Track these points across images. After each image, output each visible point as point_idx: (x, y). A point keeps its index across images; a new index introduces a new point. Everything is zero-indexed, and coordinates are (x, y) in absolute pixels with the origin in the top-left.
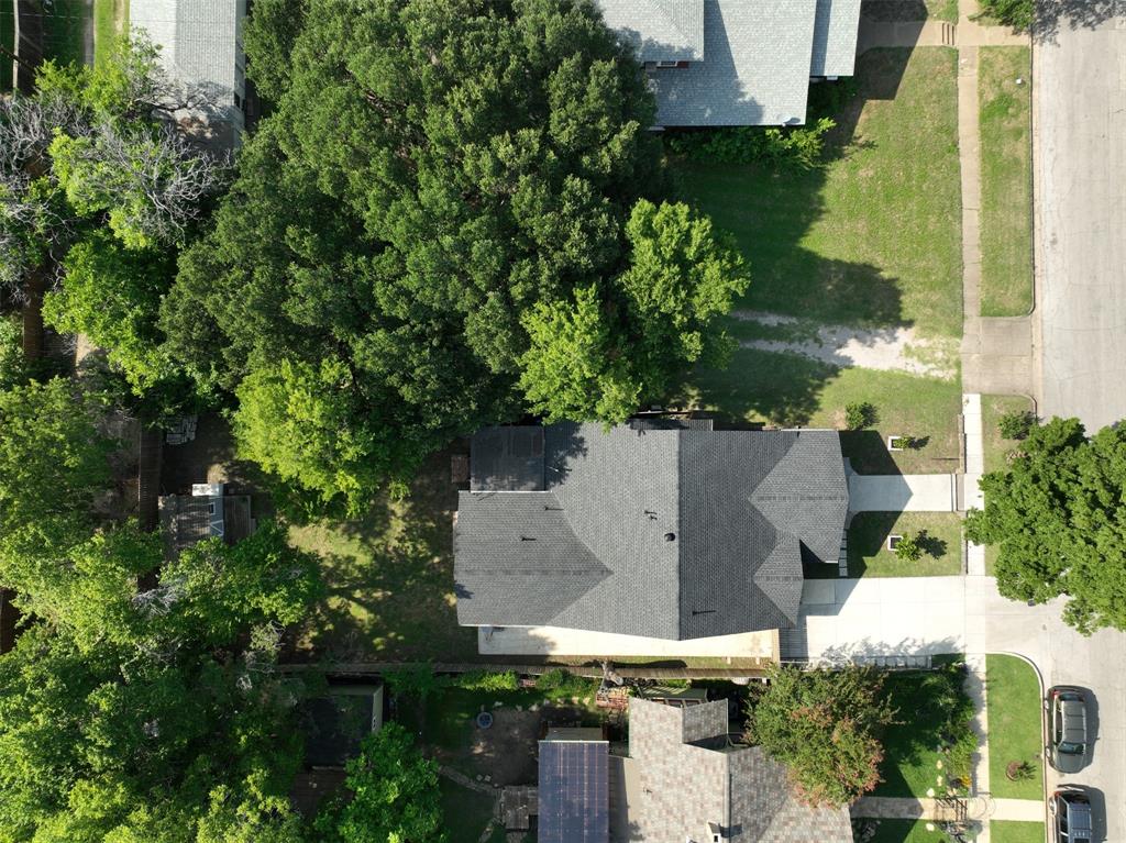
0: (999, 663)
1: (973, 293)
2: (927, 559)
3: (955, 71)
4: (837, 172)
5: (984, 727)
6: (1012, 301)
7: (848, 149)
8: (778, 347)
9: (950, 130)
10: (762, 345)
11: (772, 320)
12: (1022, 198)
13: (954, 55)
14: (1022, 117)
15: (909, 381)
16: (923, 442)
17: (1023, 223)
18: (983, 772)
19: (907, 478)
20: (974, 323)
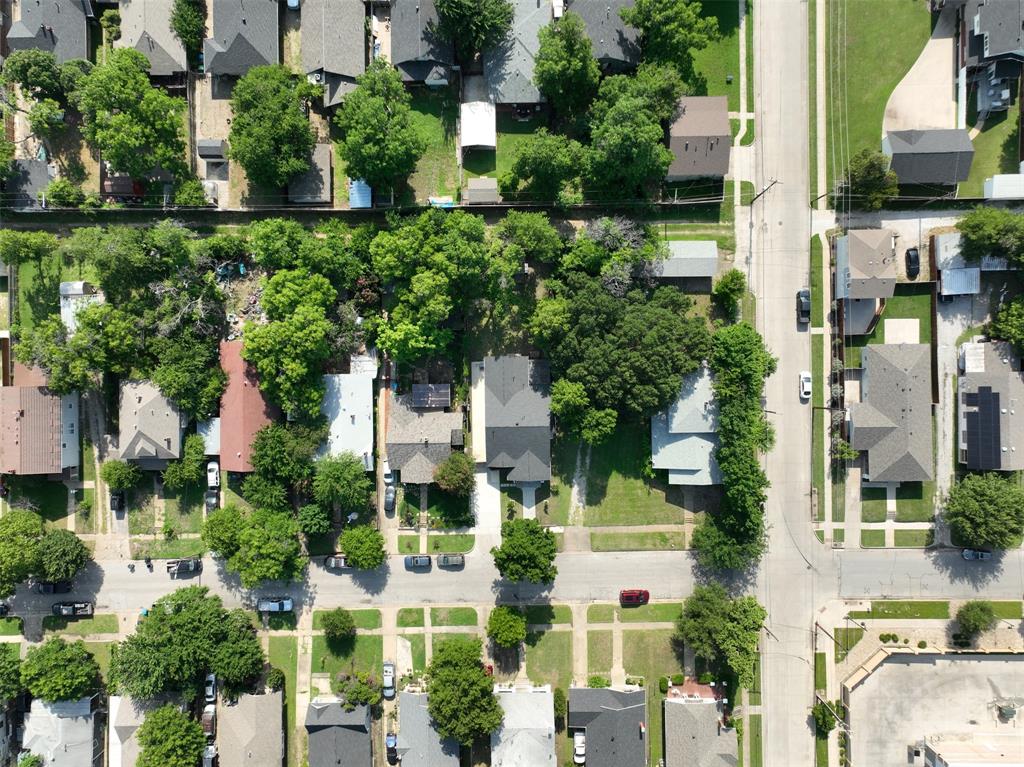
0: (472, 539)
1: (598, 530)
2: (507, 514)
3: (676, 523)
4: (640, 483)
5: (451, 534)
6: (597, 543)
7: (648, 486)
8: (578, 463)
9: (655, 522)
10: (579, 457)
11: (588, 461)
12: (632, 547)
13: (682, 523)
14: (660, 547)
15: (568, 508)
16: (546, 512)
17: (624, 547)
18: (436, 533)
19: (534, 507)
20: (589, 530)
